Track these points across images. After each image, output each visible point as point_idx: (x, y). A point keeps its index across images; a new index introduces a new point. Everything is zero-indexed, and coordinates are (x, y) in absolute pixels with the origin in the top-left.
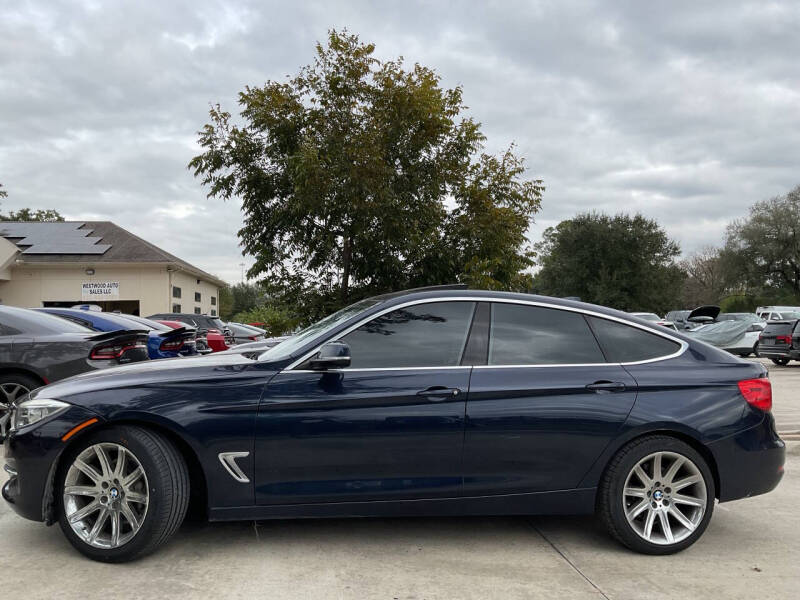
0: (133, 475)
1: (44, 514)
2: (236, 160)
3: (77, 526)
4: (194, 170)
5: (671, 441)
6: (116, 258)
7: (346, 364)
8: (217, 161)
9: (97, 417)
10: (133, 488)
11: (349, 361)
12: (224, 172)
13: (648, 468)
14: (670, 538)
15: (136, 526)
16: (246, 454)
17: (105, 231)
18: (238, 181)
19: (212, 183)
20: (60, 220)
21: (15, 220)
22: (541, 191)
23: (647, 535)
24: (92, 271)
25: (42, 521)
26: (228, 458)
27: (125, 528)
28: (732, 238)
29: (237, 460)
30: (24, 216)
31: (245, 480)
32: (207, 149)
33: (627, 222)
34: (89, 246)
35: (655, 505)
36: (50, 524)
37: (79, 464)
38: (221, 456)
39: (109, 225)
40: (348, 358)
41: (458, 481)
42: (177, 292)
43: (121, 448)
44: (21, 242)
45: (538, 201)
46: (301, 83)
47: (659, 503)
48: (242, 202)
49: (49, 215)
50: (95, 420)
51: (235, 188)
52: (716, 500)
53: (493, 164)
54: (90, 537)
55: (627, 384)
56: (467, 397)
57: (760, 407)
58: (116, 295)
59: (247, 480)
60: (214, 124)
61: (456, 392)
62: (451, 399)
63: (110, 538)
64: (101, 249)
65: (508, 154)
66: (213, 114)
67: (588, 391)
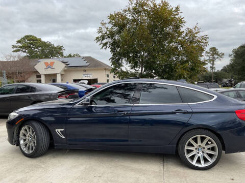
2: (109, 37)
3: (23, 147)
4: (96, 41)
5: (204, 131)
6: (91, 67)
8: (103, 38)
12: (105, 41)
13: (196, 140)
14: (203, 165)
15: (34, 148)
16: (63, 130)
17: (89, 59)
18: (109, 43)
19: (102, 45)
20: (79, 56)
21: (68, 57)
22: (207, 39)
23: (194, 163)
24: (85, 71)
26: (58, 131)
27: (32, 148)
29: (61, 131)
30: (70, 56)
31: (63, 137)
32: (100, 34)
34: (84, 63)
35: (198, 153)
36: (17, 146)
37: (23, 130)
38: (56, 130)
39: (90, 57)
42: (108, 76)
43: (31, 127)
44: (67, 63)
45: (207, 42)
46: (125, 11)
47: (200, 152)
48: (110, 50)
49: (76, 55)
50: (23, 119)
51: (108, 46)
53: (190, 31)
54: (25, 150)
55: (188, 111)
56: (130, 115)
58: (91, 77)
60: (102, 27)
61: (126, 113)
63: (29, 151)
64: (87, 64)
65: (196, 27)
66: (101, 23)
67: (173, 113)
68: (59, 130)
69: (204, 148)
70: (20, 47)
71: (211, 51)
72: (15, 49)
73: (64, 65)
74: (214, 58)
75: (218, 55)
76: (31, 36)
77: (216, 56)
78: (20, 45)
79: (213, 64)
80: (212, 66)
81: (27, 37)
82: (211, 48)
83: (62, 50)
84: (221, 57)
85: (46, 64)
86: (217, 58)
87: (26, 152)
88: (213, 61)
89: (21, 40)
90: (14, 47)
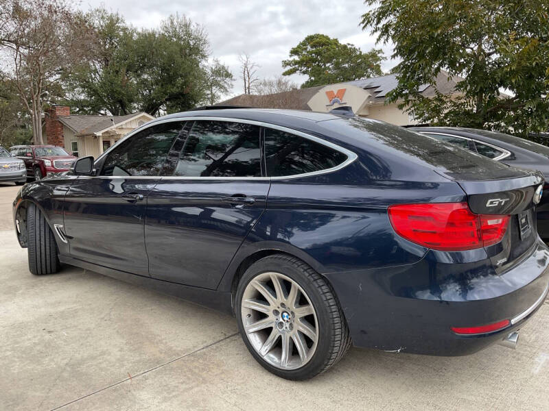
69: (293, 314)
70: (296, 63)
72: (288, 68)
73: (366, 94)
76: (317, 36)
78: (296, 58)
81: (310, 39)
83: (379, 59)
85: (330, 94)
89: (299, 47)
90: (286, 64)
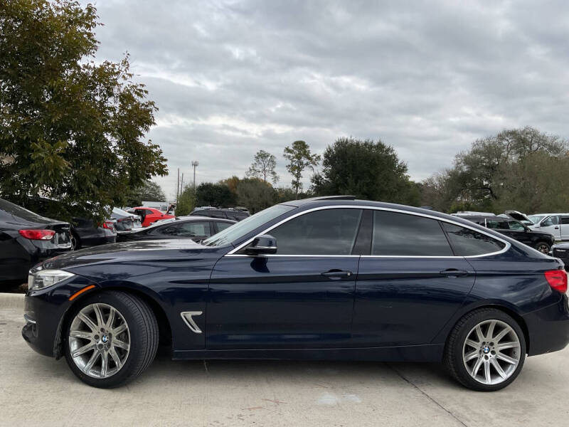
0: (120, 328)
1: (55, 351)
7: (274, 252)
9: (95, 284)
10: (119, 337)
11: (276, 250)
15: (120, 365)
16: (200, 313)
25: (53, 356)
26: (187, 316)
27: (112, 365)
28: (458, 163)
29: (193, 317)
31: (198, 331)
33: (371, 147)
35: (487, 358)
36: (58, 359)
37: (82, 316)
38: (182, 314)
40: (275, 248)
41: (348, 336)
43: (112, 308)
50: (93, 286)
52: (527, 355)
55: (469, 272)
56: (357, 278)
57: (560, 290)
59: (200, 332)
61: (349, 274)
62: (345, 278)
63: (100, 371)
67: (441, 276)
68: (189, 314)
69: (492, 344)
71: (295, 148)
74: (301, 163)
75: (309, 158)
77: (305, 161)
79: (298, 176)
80: (296, 180)
82: (296, 143)
84: (314, 163)
86: (307, 164)
87: (91, 374)
88: (299, 169)
